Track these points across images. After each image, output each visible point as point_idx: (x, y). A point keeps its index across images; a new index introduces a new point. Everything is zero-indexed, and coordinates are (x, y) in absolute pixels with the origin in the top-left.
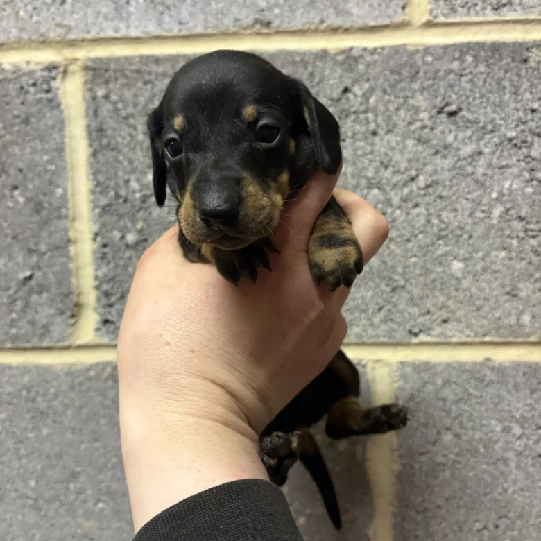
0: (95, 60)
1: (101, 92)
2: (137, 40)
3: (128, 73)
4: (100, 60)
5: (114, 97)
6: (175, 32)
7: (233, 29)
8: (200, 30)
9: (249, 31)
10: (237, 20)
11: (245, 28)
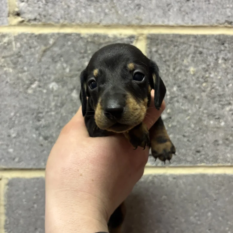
0: (152, 35)
1: (154, 49)
2: (172, 27)
3: (167, 41)
4: (154, 35)
5: (160, 52)
6: (190, 24)
7: (216, 24)
8: (201, 24)
9: (222, 26)
10: (218, 20)
11: (221, 24)
